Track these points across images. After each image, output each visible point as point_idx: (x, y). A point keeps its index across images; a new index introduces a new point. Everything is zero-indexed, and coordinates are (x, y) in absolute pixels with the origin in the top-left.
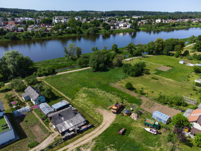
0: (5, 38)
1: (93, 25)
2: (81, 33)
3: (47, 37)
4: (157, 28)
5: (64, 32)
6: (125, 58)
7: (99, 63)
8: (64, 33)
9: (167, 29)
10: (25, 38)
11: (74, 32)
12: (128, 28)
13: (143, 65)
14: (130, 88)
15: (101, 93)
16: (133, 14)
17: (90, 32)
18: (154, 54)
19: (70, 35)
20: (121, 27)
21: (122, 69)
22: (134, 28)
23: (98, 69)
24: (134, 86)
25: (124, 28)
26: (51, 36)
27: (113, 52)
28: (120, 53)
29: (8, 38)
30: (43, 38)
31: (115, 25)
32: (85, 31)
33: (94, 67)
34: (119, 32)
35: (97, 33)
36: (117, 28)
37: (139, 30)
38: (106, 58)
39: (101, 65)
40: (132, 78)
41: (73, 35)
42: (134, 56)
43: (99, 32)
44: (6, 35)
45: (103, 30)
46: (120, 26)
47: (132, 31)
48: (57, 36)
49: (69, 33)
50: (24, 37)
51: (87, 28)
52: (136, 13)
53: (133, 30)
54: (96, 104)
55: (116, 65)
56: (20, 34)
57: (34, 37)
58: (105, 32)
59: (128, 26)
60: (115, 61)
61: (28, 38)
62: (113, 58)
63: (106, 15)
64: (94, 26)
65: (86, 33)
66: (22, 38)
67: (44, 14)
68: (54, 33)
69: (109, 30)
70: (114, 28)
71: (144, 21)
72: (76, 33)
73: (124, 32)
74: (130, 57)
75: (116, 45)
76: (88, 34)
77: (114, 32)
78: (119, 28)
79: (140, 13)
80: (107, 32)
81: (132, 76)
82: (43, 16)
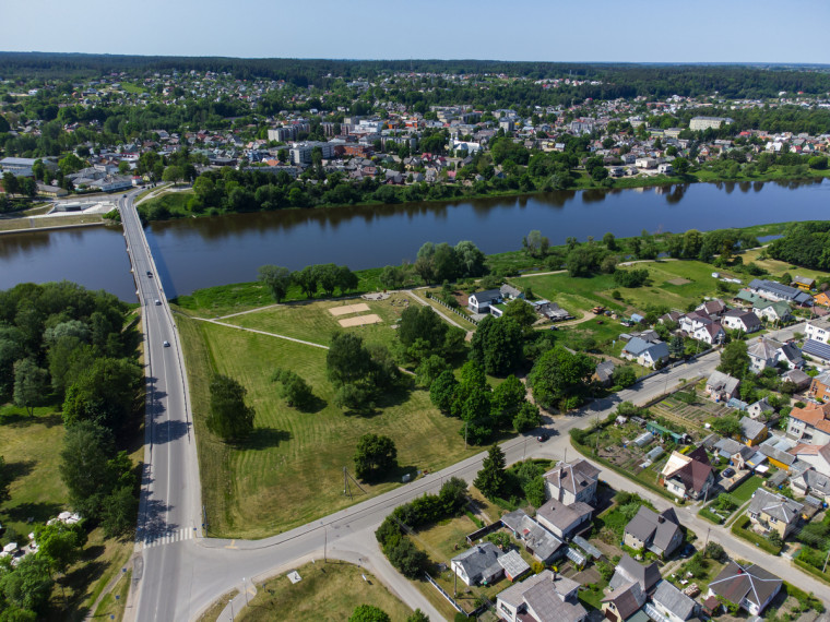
0: (375, 198)
1: (561, 165)
2: (531, 187)
3: (454, 198)
4: (756, 173)
5: (490, 184)
6: (623, 261)
7: (580, 266)
8: (490, 188)
9: (789, 177)
10: (411, 200)
11: (514, 185)
12: (661, 175)
13: (645, 274)
14: (617, 296)
15: (582, 299)
16: (712, 86)
17: (553, 185)
18: (680, 258)
19: (504, 193)
20: (641, 168)
21: (613, 277)
22: (677, 174)
23: (577, 274)
24: (623, 296)
25: (649, 172)
26: (462, 194)
27: (605, 247)
28: (618, 249)
29: (380, 199)
30: (446, 199)
31: (622, 163)
32: (538, 181)
33: (573, 271)
34: (631, 184)
35: (571, 188)
36: (626, 174)
37: (694, 180)
38: (591, 260)
39: (583, 269)
40: (624, 288)
41: (511, 192)
42: (640, 259)
43: (575, 185)
44: (377, 192)
45: (586, 180)
46: (638, 164)
47: (672, 183)
48: (474, 194)
49: (502, 187)
50: (408, 197)
51: (544, 173)
52: (725, 84)
53: (676, 179)
54: (577, 307)
55: (606, 271)
56: (399, 188)
57: (428, 196)
58: (593, 185)
59: (662, 169)
60: (604, 265)
61: (417, 198)
62: (602, 260)
63: (603, 93)
64: (563, 170)
65: (542, 188)
66: (403, 198)
67: (393, 93)
68: (468, 188)
69: (603, 181)
70: (620, 173)
71: (724, 145)
72: (516, 187)
73: (648, 184)
74: (633, 259)
75: (611, 237)
76: (549, 189)
77: (617, 186)
78: (633, 174)
79: (742, 84)
80: (598, 185)
81: (625, 286)
82: (388, 100)
